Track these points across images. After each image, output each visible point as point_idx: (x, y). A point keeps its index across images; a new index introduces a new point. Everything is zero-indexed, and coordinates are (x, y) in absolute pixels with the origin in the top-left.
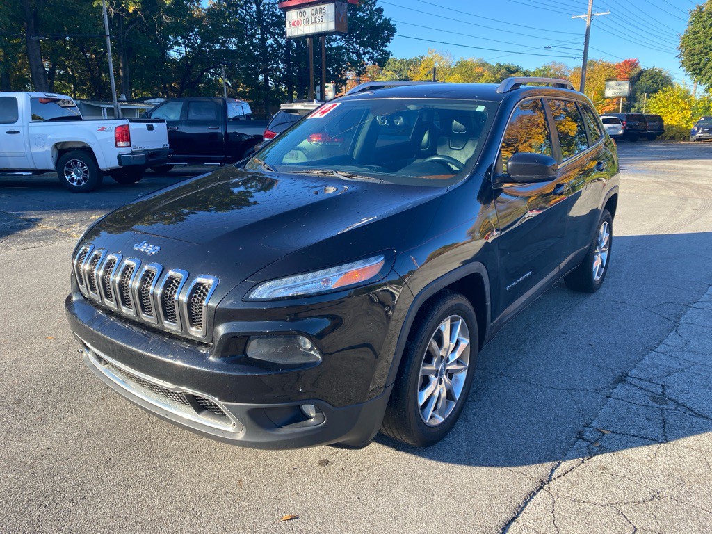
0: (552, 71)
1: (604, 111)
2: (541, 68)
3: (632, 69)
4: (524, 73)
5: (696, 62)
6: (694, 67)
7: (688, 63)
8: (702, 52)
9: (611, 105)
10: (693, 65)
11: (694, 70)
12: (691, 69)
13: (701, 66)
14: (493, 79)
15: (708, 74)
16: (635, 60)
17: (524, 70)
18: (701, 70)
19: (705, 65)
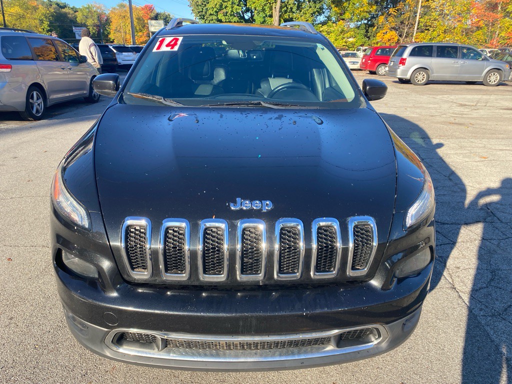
0: (95, 9)
1: (139, 41)
2: (85, 6)
3: (151, 12)
4: (72, 9)
5: (200, 10)
6: (200, 14)
7: (196, 11)
8: (203, 4)
9: (143, 37)
10: (199, 12)
11: (200, 16)
12: (198, 15)
13: (204, 13)
14: (48, 12)
15: (208, 19)
16: (152, 6)
17: (71, 6)
18: (204, 16)
19: (206, 13)
